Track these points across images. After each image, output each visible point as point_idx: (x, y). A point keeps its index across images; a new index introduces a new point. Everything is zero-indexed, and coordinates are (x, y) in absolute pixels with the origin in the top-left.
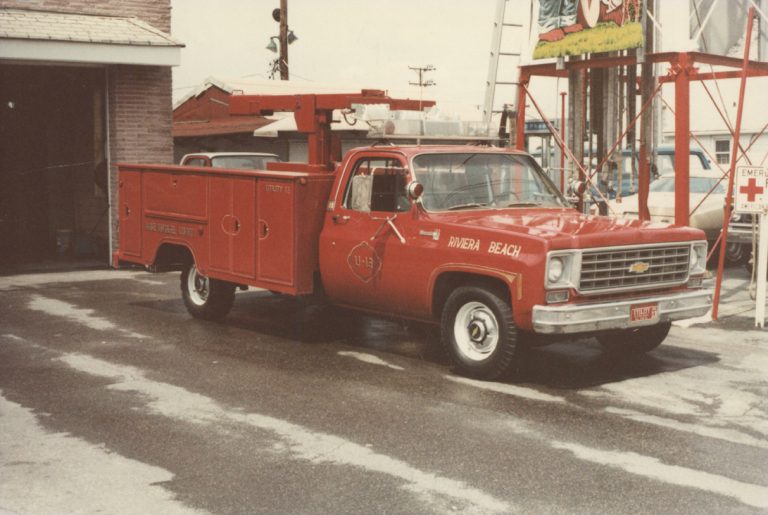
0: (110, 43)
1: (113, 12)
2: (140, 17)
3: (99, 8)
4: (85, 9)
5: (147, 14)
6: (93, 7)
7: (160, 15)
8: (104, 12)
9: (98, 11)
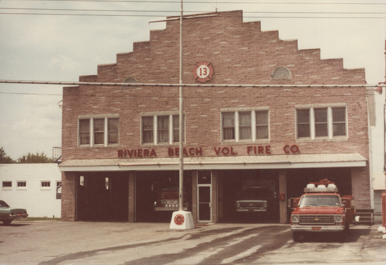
0: (343, 162)
1: (350, 152)
2: (359, 152)
3: (346, 151)
4: (342, 152)
5: (361, 151)
6: (344, 151)
7: (365, 151)
8: (348, 152)
9: (346, 152)
